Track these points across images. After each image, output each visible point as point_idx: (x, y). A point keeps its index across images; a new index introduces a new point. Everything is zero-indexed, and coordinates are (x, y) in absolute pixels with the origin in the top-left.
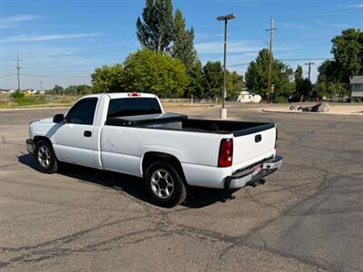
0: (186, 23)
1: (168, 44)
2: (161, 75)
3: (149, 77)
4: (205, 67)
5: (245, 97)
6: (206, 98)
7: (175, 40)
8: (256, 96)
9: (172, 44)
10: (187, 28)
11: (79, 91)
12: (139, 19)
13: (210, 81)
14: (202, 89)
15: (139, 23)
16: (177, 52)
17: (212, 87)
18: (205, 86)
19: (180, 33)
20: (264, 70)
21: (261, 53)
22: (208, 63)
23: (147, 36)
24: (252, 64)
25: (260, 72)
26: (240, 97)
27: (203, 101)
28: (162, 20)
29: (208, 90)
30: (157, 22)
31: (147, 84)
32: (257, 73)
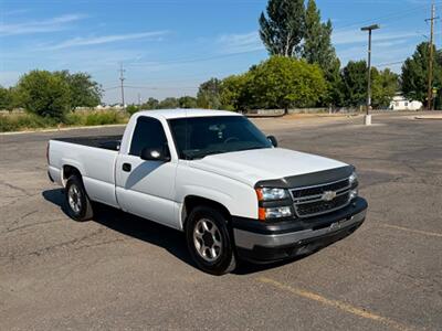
0: (321, 15)
1: (299, 42)
2: (296, 83)
3: (283, 86)
4: (345, 69)
5: (399, 104)
6: (348, 106)
7: (306, 37)
8: (414, 102)
9: (303, 41)
10: (323, 21)
11: (181, 104)
12: (263, 15)
13: (352, 85)
14: (342, 95)
15: (262, 19)
16: (310, 51)
17: (355, 92)
18: (346, 91)
19: (313, 28)
20: (424, 68)
21: (419, 48)
22: (350, 64)
23: (272, 34)
24: (408, 62)
25: (419, 71)
26: (392, 104)
27: (342, 110)
28: (291, 13)
29: (349, 97)
30: (285, 16)
31: (281, 94)
32: (414, 74)
